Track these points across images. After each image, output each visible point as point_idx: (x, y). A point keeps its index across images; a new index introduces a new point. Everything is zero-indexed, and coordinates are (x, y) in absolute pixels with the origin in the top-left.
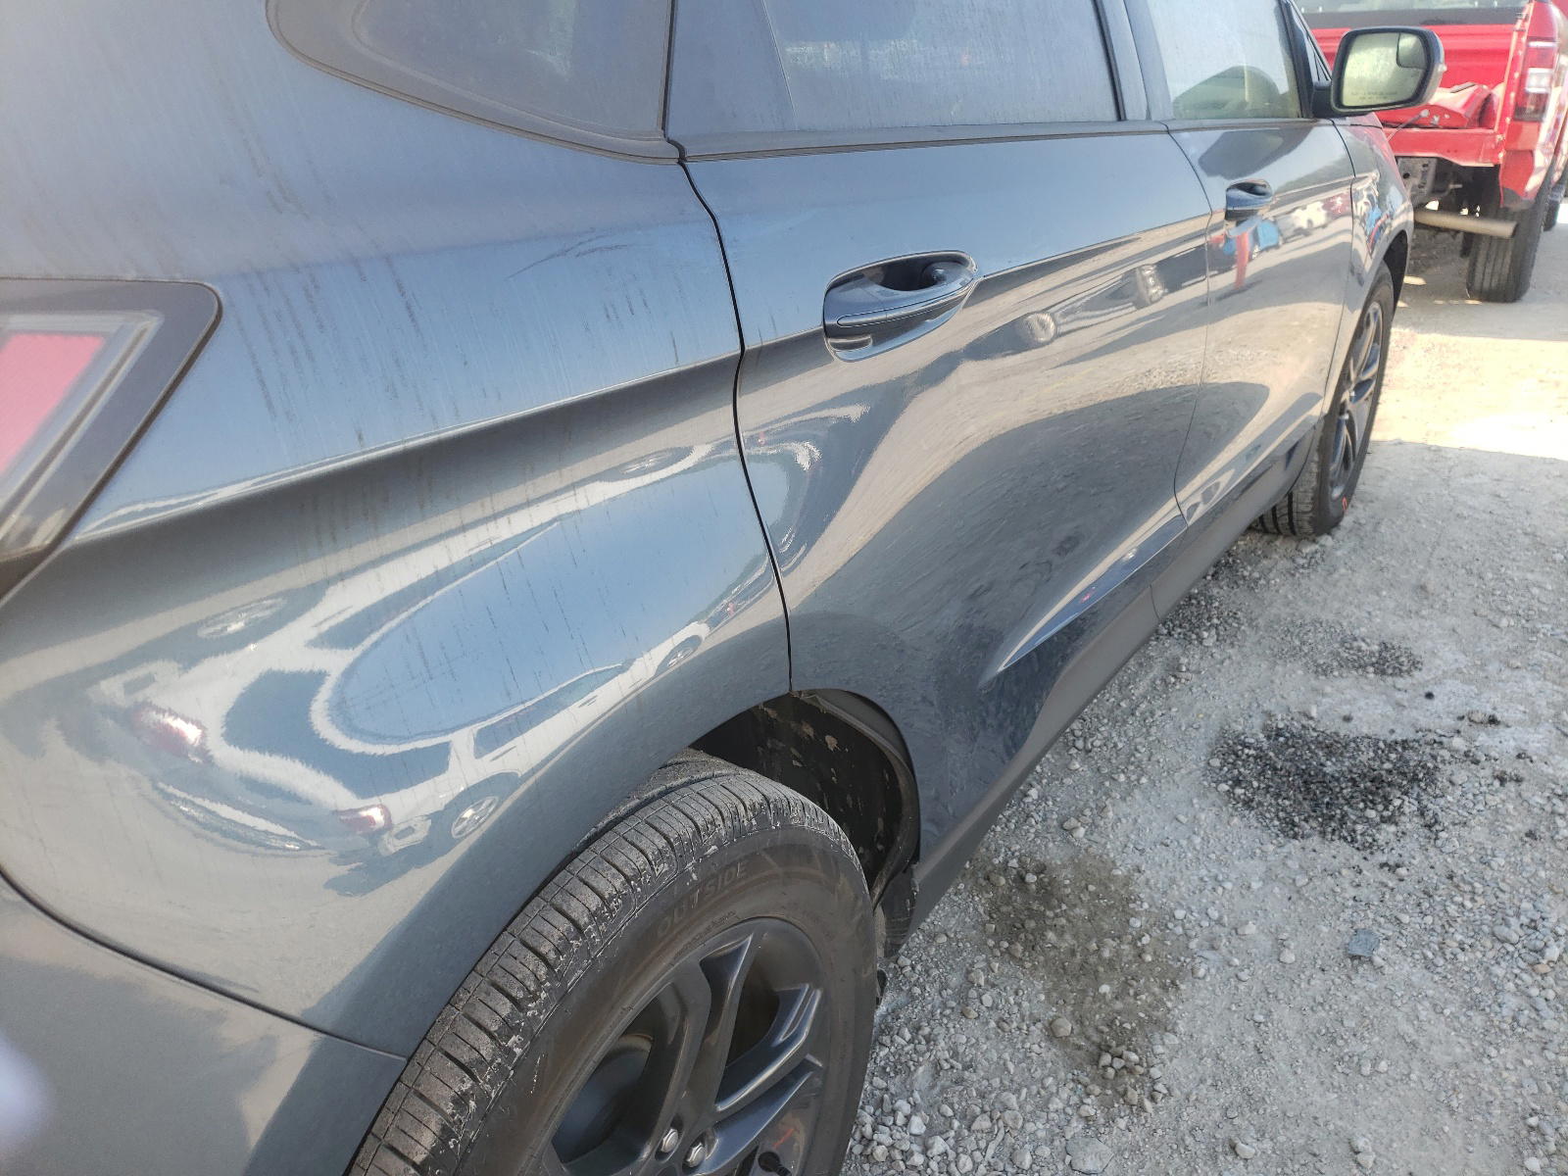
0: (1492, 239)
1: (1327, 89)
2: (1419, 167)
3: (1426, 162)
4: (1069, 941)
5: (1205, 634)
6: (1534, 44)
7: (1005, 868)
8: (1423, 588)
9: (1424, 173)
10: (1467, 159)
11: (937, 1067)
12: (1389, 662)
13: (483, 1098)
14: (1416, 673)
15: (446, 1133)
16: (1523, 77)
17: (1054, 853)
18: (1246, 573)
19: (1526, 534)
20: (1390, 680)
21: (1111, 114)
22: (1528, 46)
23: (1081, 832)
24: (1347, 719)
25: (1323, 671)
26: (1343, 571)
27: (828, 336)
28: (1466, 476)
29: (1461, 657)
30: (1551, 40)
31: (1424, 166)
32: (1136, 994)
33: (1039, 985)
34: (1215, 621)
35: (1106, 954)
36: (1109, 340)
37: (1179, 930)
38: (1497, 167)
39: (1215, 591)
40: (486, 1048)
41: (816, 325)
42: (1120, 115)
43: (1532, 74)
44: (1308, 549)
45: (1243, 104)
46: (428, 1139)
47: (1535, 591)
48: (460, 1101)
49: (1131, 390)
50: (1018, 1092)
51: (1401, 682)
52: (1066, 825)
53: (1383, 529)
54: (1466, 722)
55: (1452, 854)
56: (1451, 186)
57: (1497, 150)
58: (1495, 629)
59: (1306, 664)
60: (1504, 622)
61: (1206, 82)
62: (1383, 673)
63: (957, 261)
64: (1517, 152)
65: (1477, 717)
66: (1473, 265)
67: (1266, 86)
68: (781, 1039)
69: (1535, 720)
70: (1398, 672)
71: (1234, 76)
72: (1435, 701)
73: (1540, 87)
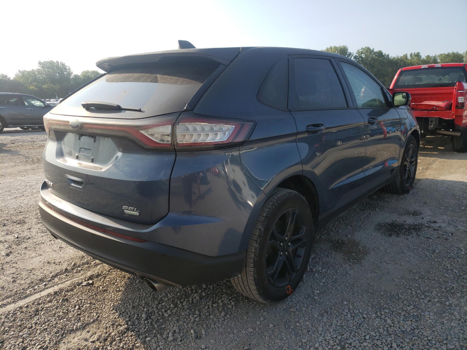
0: (457, 136)
1: (391, 102)
2: (434, 120)
3: (436, 118)
4: (347, 249)
5: (377, 209)
6: (459, 91)
7: (335, 240)
8: (425, 202)
9: (436, 121)
10: (446, 118)
11: (323, 263)
12: (415, 214)
13: (271, 212)
14: (421, 215)
15: (267, 214)
16: (457, 99)
17: (344, 239)
18: (387, 200)
19: (451, 194)
20: (415, 216)
21: (346, 106)
22: (457, 92)
23: (350, 236)
24: (405, 221)
25: (402, 215)
26: (408, 199)
27: (307, 132)
28: (441, 185)
29: (431, 213)
30: (464, 90)
31: (436, 119)
32: (359, 255)
33: (341, 254)
34: (379, 207)
35: (354, 250)
36: (352, 145)
37: (368, 248)
38: (454, 119)
39: (380, 203)
40: (271, 207)
41: (305, 130)
42: (348, 107)
43: (459, 98)
44: (401, 196)
45: (377, 105)
46: (265, 215)
47: (450, 203)
48: (268, 211)
49: (356, 156)
50: (338, 265)
51: (417, 217)
52: (347, 235)
53: (419, 193)
54: (430, 222)
55: (421, 239)
56: (444, 124)
57: (453, 115)
58: (440, 209)
59: (398, 214)
60: (442, 208)
61: (369, 101)
62: (414, 215)
63: (322, 125)
64: (458, 116)
65: (431, 221)
66: (453, 144)
67: (381, 102)
68: (300, 232)
69: (444, 222)
70: (417, 215)
71: (374, 100)
72: (424, 219)
73: (462, 101)
